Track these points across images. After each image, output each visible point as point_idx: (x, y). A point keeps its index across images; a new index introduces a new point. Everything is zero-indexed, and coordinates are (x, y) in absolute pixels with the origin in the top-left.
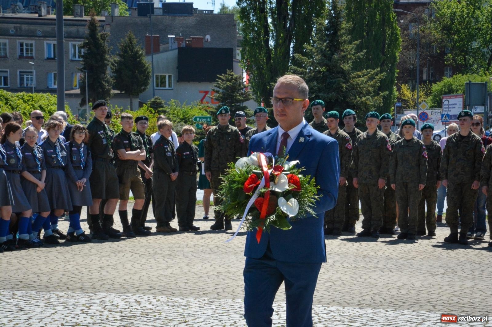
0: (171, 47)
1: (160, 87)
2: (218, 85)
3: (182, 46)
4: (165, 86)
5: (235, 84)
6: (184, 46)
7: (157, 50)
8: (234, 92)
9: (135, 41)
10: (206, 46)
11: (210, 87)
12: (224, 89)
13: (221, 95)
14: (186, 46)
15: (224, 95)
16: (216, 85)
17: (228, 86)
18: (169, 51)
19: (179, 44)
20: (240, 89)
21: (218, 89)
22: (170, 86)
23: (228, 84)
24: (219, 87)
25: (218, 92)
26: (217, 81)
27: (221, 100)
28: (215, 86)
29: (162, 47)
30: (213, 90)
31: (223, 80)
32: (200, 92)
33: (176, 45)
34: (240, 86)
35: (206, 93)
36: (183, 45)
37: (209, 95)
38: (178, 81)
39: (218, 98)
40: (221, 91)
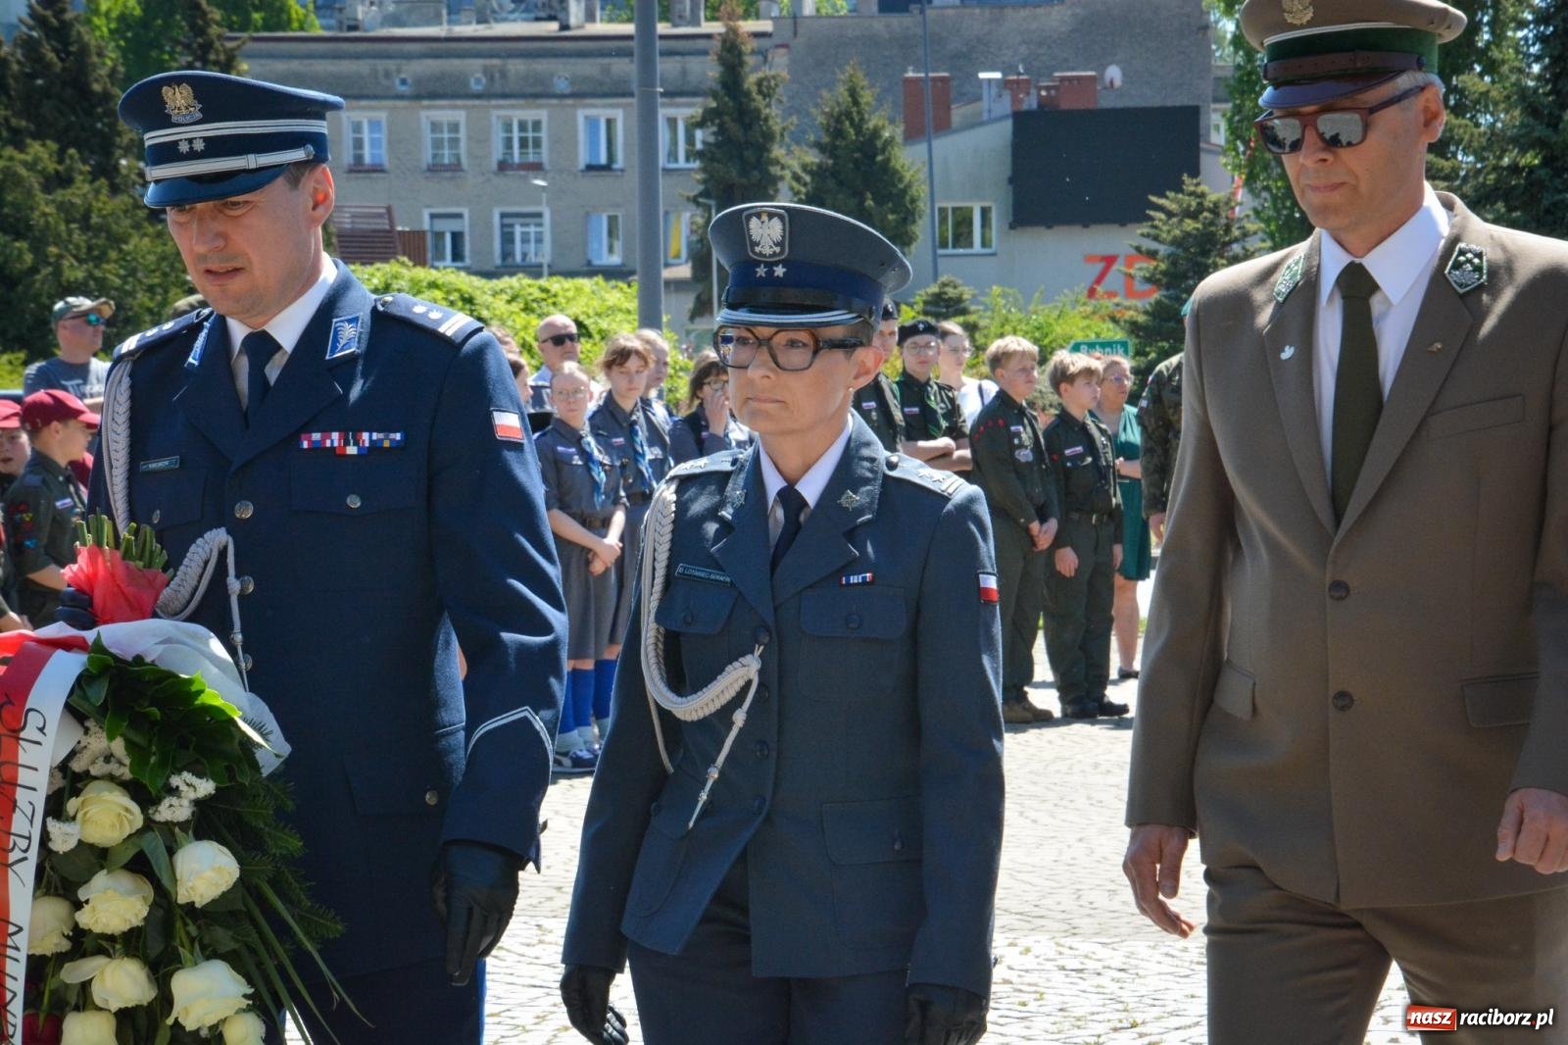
0: (989, 111)
1: (954, 247)
2: (1153, 232)
3: (1025, 107)
4: (971, 245)
5: (1212, 224)
6: (1034, 106)
7: (943, 126)
8: (1210, 251)
9: (867, 97)
10: (1106, 102)
11: (1123, 240)
12: (1175, 242)
13: (1163, 266)
14: (1040, 105)
15: (1174, 263)
16: (1145, 231)
17: (1188, 235)
18: (981, 124)
19: (1015, 100)
20: (1230, 243)
21: (1153, 245)
22: (985, 243)
23: (1190, 225)
24: (1156, 238)
25: (1152, 255)
26: (1152, 219)
27: (1164, 280)
28: (1142, 235)
29: (958, 113)
30: (1138, 249)
31: (1170, 214)
32: (1090, 259)
33: (1005, 106)
34: (1228, 229)
35: (1110, 260)
36: (1030, 102)
37: (1119, 266)
38: (1012, 227)
39: (1153, 275)
40: (1163, 250)
